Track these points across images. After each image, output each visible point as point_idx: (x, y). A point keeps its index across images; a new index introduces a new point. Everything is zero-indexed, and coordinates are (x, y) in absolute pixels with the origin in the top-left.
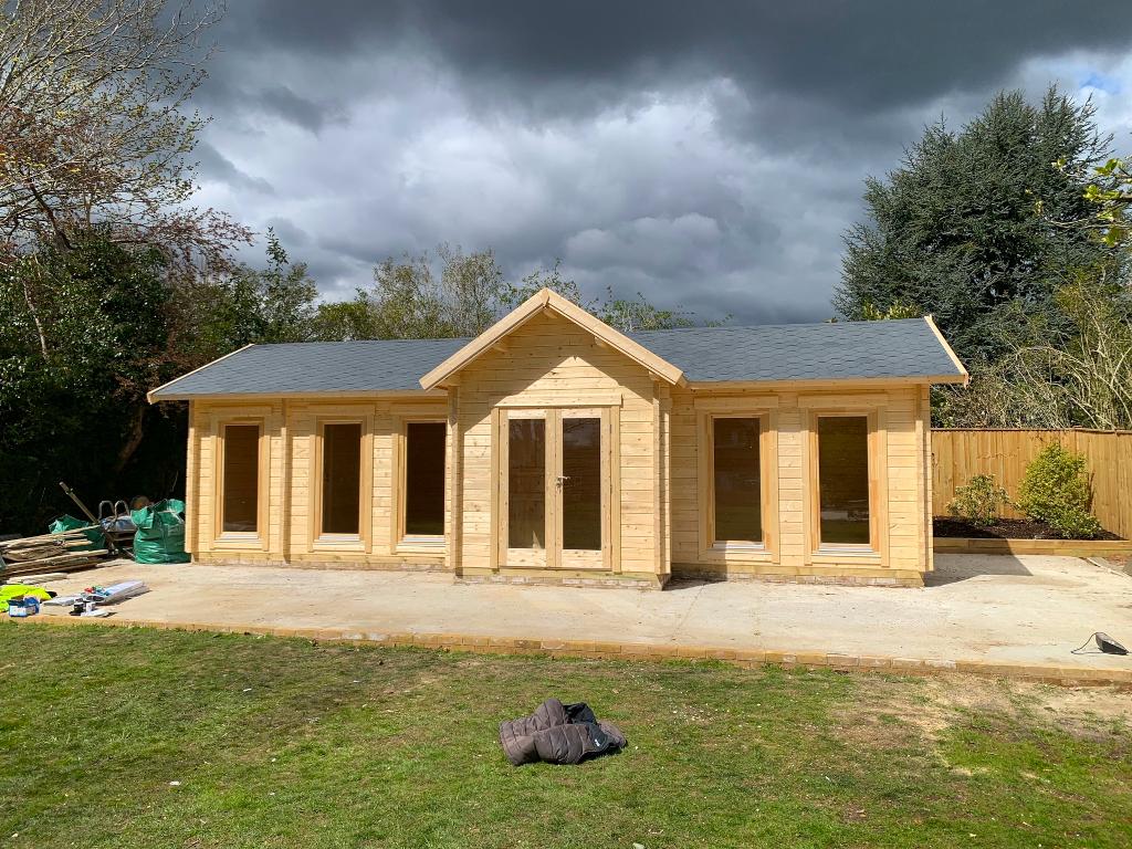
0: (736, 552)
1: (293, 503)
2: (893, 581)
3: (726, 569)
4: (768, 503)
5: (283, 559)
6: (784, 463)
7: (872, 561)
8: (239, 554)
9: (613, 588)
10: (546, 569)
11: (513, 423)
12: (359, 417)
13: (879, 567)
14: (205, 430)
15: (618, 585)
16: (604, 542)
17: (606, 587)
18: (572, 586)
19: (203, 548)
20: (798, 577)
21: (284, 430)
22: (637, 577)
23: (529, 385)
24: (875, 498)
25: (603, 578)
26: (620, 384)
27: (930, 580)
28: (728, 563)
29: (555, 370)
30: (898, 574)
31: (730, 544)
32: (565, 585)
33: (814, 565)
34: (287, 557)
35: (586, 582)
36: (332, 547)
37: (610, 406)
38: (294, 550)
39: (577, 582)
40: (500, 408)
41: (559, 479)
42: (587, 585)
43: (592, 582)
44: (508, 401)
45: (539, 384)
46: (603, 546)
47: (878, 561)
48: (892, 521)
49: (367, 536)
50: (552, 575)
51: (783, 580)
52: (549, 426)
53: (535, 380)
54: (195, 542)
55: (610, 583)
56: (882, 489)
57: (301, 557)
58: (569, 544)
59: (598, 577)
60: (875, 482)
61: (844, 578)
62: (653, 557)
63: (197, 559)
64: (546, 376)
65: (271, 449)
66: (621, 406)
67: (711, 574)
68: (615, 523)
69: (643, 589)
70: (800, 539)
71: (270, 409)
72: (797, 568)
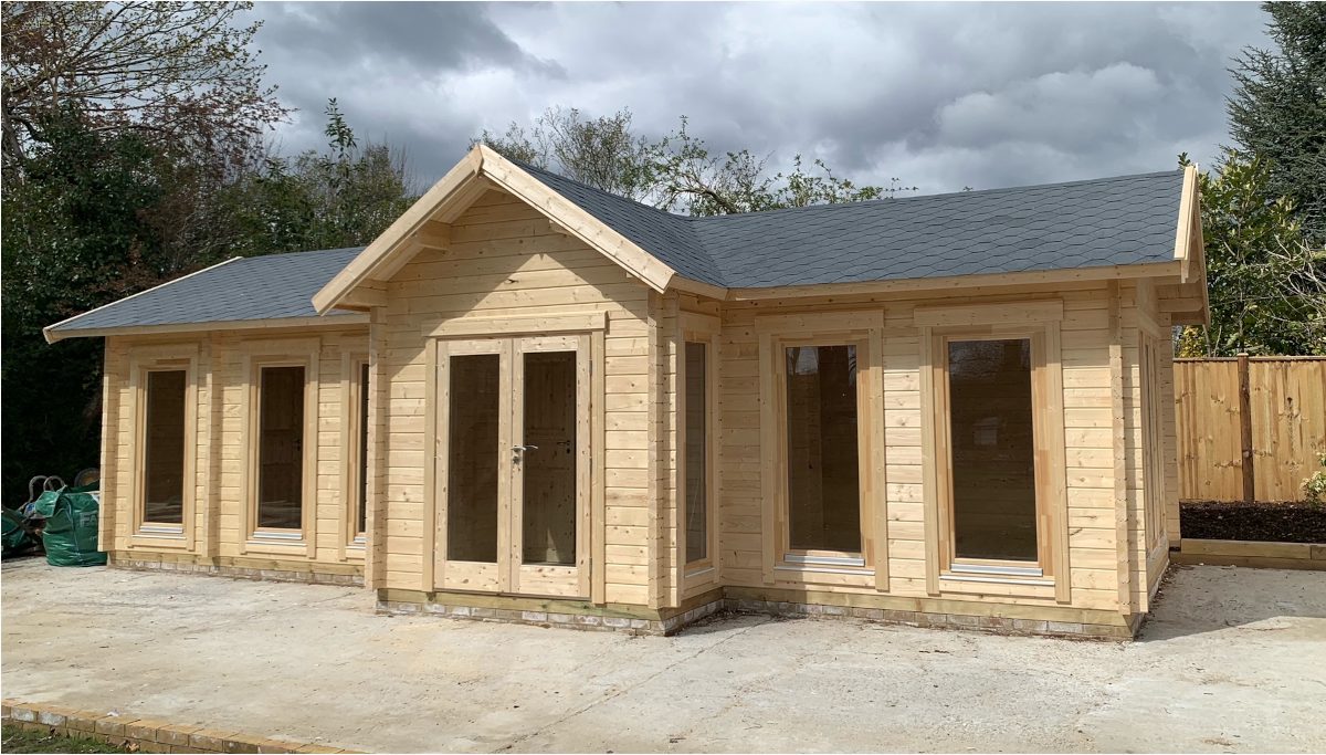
0: (823, 568)
1: (223, 482)
2: (1078, 629)
3: (805, 598)
4: (869, 489)
5: (211, 563)
6: (892, 419)
7: (1039, 592)
8: (160, 555)
9: (594, 629)
10: (498, 595)
11: (456, 362)
12: (300, 357)
13: (1054, 603)
14: (123, 378)
15: (600, 624)
16: (582, 555)
17: (584, 628)
18: (536, 624)
19: (120, 545)
20: (917, 616)
21: (209, 378)
22: (630, 612)
23: (478, 301)
24: (1045, 482)
25: (579, 613)
26: (605, 295)
27: (1142, 628)
28: (808, 587)
29: (512, 277)
30: (1086, 618)
31: (814, 556)
32: (525, 622)
33: (944, 596)
34: (216, 560)
35: (555, 618)
36: (269, 549)
37: (588, 332)
38: (224, 552)
39: (542, 617)
40: (439, 339)
41: (517, 450)
42: (557, 624)
43: (565, 619)
44: (449, 326)
45: (491, 299)
46: (578, 560)
47: (1050, 592)
48: (1074, 522)
49: (310, 533)
50: (508, 606)
51: (893, 619)
52: (504, 365)
53: (488, 292)
54: (110, 536)
55: (589, 621)
56: (1055, 465)
57: (232, 561)
58: (532, 555)
59: (573, 611)
60: (1044, 454)
61: (994, 621)
62: (645, 579)
63: (113, 561)
64: (502, 286)
65: (197, 403)
66: (607, 330)
67: (782, 606)
68: (597, 522)
69: (636, 634)
70: (920, 551)
71: (195, 347)
72: (918, 600)
